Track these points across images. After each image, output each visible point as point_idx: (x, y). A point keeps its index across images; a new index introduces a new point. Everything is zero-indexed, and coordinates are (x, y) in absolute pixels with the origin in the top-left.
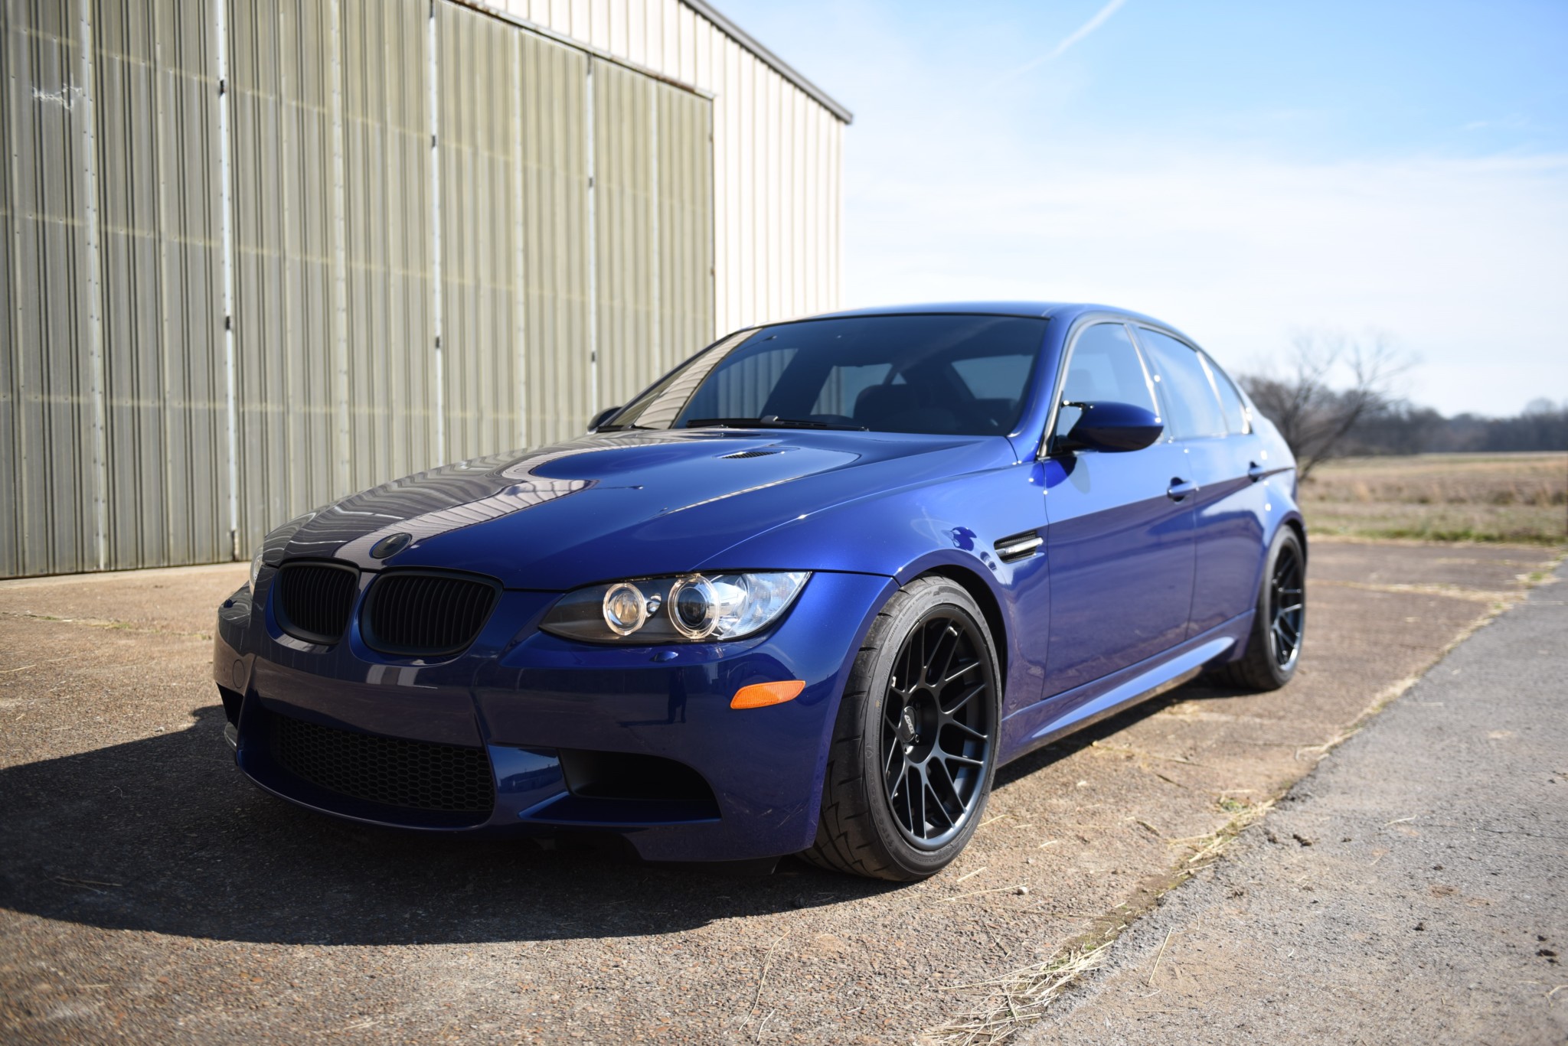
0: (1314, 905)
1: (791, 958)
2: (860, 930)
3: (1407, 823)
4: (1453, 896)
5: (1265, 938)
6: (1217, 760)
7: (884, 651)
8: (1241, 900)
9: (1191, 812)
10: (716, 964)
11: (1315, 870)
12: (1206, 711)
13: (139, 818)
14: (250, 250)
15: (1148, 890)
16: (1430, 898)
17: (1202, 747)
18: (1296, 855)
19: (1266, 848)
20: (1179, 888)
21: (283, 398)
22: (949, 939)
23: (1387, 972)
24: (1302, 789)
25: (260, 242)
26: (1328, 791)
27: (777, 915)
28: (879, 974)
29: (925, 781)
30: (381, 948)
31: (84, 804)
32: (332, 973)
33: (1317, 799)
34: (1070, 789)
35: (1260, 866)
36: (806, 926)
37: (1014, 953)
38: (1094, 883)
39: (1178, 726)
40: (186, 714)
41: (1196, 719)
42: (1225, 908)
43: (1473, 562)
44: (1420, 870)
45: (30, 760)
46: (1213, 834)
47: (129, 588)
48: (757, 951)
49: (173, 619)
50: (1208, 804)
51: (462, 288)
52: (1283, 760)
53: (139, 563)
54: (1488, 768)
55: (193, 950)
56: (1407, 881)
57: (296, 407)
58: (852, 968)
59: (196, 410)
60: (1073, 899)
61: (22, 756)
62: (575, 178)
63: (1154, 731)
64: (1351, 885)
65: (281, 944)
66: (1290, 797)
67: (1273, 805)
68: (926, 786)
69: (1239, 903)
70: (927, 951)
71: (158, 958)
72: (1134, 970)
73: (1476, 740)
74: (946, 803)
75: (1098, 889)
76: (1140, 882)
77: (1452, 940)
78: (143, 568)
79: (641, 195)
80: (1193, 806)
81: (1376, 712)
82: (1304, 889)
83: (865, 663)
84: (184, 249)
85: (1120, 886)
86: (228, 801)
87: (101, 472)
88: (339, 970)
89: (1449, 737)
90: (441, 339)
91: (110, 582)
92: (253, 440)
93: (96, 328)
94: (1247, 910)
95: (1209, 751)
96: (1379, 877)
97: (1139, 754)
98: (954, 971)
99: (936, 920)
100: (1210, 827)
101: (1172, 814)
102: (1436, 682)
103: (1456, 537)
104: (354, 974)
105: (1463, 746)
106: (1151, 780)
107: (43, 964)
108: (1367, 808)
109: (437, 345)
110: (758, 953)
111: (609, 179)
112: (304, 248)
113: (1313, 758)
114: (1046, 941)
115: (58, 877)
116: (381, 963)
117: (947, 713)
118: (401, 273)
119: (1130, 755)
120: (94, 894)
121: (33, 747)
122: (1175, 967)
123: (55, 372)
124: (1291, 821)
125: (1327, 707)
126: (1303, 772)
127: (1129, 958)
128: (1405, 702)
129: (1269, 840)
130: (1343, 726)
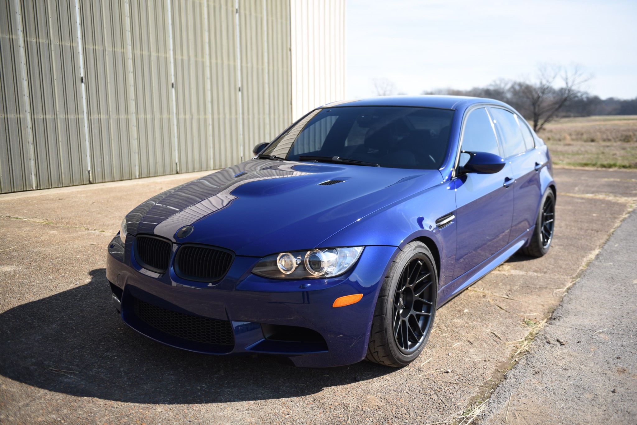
0: (569, 378)
1: (358, 408)
2: (385, 394)
3: (603, 332)
4: (626, 374)
5: (551, 396)
6: (521, 296)
7: (394, 277)
8: (539, 375)
9: (513, 326)
10: (329, 412)
11: (567, 358)
12: (513, 269)
13: (78, 334)
14: (90, 47)
15: (500, 370)
16: (616, 374)
17: (514, 290)
18: (559, 350)
19: (546, 347)
20: (512, 369)
21: (108, 112)
22: (422, 398)
23: (602, 415)
24: (558, 313)
25: (94, 43)
26: (568, 314)
27: (349, 385)
28: (396, 417)
29: (408, 325)
30: (191, 405)
31: (54, 326)
32: (173, 419)
33: (564, 318)
34: (462, 313)
35: (545, 357)
36: (362, 391)
37: (449, 405)
38: (477, 366)
39: (503, 278)
40: (86, 274)
41: (510, 274)
42: (533, 380)
43: (618, 180)
44: (611, 359)
45: (26, 302)
46: (523, 339)
47: (48, 200)
48: (344, 405)
49: (71, 218)
50: (519, 322)
51: (182, 60)
52: (548, 296)
53: (50, 186)
54: (635, 301)
55: (114, 408)
56: (607, 365)
57: (113, 116)
58: (384, 414)
59: (70, 119)
60: (470, 375)
61: (22, 299)
62: (230, 9)
63: (493, 281)
64: (583, 367)
65: (150, 404)
66: (553, 317)
67: (546, 322)
68: (408, 327)
69: (538, 377)
70: (414, 404)
71: (100, 412)
72: (499, 414)
73: (628, 285)
74: (415, 332)
75: (479, 370)
76: (496, 366)
77: (628, 398)
78: (52, 188)
79: (259, 16)
80: (514, 323)
81: (585, 269)
82: (564, 369)
83: (386, 283)
84: (61, 47)
85: (488, 368)
86: (113, 323)
87: (31, 147)
88: (176, 418)
89: (616, 283)
90: (174, 84)
91: (39, 196)
92: (95, 131)
93: (25, 84)
94: (541, 381)
95: (517, 292)
96: (594, 363)
97: (488, 294)
98: (426, 415)
99: (415, 387)
100: (522, 335)
101: (505, 328)
102: (608, 251)
103: (610, 166)
104: (182, 420)
105: (623, 288)
106: (495, 309)
107: (54, 416)
108: (585, 324)
109: (173, 87)
110: (345, 406)
111: (245, 9)
112: (114, 45)
113: (561, 295)
114: (462, 398)
115: (51, 368)
116: (192, 414)
117: (417, 295)
118: (156, 55)
119: (484, 294)
120: (67, 377)
121: (26, 294)
122: (515, 412)
123: (9, 104)
124: (555, 331)
125: (564, 266)
126: (557, 303)
127: (496, 408)
128: (596, 263)
129: (547, 342)
130: (571, 277)
